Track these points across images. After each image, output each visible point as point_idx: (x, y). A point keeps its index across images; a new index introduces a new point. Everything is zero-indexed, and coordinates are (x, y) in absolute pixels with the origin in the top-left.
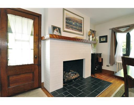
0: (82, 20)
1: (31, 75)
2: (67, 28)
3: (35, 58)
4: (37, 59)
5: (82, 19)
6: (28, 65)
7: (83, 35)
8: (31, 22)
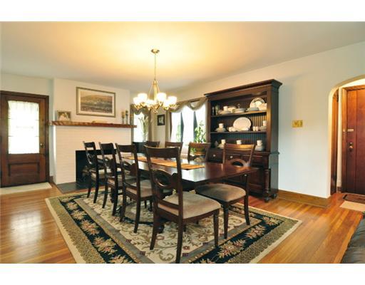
0: (111, 97)
1: (36, 166)
2: (84, 110)
3: (41, 147)
4: (44, 148)
5: (113, 95)
6: (32, 154)
7: (114, 117)
8: (36, 106)
